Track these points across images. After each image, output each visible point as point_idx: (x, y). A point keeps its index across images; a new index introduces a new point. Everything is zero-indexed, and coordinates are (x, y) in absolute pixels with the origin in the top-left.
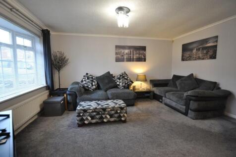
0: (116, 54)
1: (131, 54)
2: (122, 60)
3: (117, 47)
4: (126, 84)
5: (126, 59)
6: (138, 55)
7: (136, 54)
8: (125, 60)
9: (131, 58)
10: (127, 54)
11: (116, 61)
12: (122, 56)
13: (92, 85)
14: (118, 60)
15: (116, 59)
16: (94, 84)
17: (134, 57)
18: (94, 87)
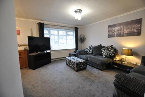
0: (109, 31)
1: (121, 30)
2: (113, 36)
3: (109, 27)
4: (108, 54)
5: (116, 34)
6: (128, 30)
7: (127, 29)
8: (115, 36)
9: (121, 34)
10: (117, 30)
11: (108, 37)
12: (113, 33)
13: (90, 51)
14: (109, 36)
15: (108, 36)
16: (90, 50)
17: (125, 33)
18: (90, 52)
